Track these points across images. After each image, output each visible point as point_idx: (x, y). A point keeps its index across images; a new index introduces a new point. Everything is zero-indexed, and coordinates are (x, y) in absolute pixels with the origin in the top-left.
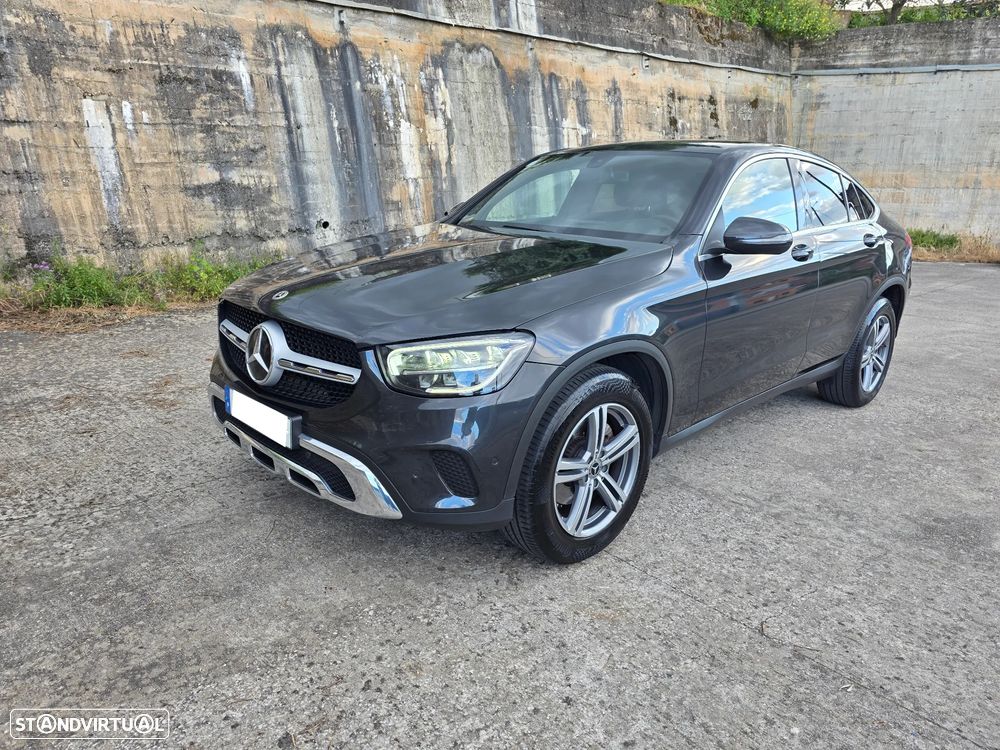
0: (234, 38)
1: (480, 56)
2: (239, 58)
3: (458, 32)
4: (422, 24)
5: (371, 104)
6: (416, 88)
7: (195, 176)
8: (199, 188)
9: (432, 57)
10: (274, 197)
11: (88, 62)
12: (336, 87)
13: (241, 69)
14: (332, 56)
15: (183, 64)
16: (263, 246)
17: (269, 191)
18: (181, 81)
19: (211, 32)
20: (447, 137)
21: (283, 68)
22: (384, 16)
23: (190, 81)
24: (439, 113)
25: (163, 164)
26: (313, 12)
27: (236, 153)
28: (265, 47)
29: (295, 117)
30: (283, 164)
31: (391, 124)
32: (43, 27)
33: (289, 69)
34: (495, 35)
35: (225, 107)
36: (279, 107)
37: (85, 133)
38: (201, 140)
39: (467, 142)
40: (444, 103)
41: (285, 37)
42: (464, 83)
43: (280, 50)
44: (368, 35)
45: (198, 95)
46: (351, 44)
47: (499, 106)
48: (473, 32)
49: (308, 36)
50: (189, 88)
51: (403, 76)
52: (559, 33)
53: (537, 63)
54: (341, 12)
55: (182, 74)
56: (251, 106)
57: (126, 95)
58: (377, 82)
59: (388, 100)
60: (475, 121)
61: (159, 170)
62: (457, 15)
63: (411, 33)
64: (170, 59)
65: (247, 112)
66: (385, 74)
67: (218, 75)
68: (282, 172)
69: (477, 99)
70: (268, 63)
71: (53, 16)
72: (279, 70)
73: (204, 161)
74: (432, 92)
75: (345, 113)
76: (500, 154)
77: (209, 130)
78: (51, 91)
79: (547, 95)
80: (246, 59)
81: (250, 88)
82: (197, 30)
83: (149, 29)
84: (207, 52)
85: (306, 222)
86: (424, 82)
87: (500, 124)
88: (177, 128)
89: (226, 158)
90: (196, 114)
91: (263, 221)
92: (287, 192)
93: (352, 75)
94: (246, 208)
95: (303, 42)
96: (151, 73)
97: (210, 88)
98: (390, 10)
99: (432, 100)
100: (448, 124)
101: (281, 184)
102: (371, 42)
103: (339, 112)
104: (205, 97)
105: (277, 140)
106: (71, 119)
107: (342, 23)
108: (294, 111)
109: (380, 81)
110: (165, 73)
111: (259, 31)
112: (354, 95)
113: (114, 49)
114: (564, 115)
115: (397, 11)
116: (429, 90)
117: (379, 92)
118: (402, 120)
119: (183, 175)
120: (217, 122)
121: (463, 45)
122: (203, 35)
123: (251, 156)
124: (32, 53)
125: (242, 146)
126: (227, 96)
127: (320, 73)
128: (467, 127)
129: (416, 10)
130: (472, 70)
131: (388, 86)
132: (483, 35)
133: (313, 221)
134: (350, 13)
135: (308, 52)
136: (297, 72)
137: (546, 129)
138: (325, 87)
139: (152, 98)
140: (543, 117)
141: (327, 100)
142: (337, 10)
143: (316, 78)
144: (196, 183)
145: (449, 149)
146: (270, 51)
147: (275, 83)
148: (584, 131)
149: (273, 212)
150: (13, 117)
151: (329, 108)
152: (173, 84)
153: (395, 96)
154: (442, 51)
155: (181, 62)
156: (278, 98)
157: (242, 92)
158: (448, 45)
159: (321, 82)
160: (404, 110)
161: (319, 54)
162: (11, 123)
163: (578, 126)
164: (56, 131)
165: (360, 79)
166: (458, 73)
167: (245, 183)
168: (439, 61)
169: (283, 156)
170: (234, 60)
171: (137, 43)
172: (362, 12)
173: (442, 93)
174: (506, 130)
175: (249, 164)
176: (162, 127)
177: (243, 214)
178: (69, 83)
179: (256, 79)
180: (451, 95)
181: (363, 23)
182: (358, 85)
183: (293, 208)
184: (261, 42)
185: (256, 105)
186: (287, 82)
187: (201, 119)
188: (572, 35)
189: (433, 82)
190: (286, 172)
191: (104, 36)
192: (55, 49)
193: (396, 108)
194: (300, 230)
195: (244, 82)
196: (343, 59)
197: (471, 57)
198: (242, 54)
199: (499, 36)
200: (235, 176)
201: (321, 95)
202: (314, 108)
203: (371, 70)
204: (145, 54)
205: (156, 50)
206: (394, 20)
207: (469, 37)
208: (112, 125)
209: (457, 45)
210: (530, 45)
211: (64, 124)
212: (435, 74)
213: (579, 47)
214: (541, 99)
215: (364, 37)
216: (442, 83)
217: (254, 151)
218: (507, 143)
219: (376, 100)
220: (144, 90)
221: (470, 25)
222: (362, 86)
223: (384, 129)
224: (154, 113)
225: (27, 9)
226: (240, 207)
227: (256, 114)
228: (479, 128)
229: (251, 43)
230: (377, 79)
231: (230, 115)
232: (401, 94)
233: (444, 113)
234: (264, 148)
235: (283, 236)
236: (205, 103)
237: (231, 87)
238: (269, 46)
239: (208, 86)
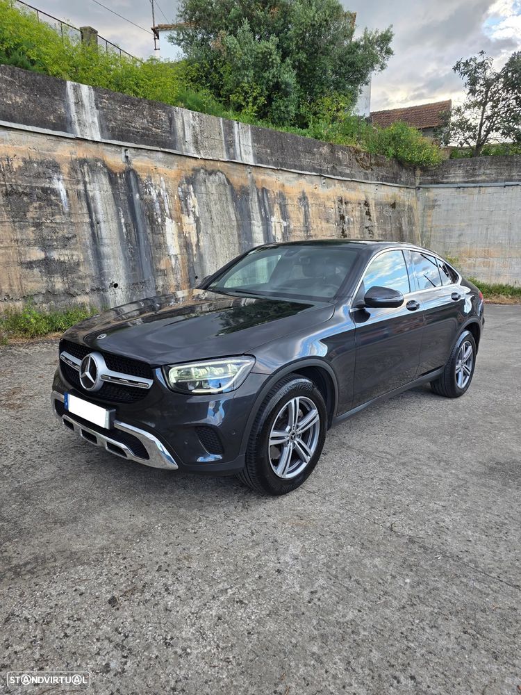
0: (56, 167)
1: (217, 177)
2: (59, 180)
3: (202, 162)
4: (179, 157)
5: (146, 208)
6: (176, 197)
7: (28, 255)
8: (31, 263)
9: (186, 178)
10: (81, 268)
12: (123, 197)
13: (60, 186)
14: (121, 177)
15: (22, 183)
16: (73, 300)
17: (78, 264)
18: (20, 194)
19: (41, 163)
20: (197, 228)
21: (88, 186)
22: (155, 153)
23: (26, 194)
24: (191, 213)
25: (6, 248)
26: (108, 150)
27: (56, 240)
28: (76, 172)
29: (96, 216)
30: (87, 247)
31: (159, 220)
33: (92, 186)
34: (226, 164)
35: (49, 210)
36: (85, 210)
38: (33, 232)
39: (209, 232)
40: (194, 207)
41: (90, 166)
42: (207, 194)
43: (86, 174)
44: (143, 164)
45: (31, 203)
46: (133, 170)
47: (230, 208)
48: (212, 162)
49: (105, 165)
50: (25, 199)
51: (167, 190)
52: (268, 163)
53: (254, 182)
54: (126, 150)
55: (21, 190)
56: (67, 210)
58: (150, 194)
59: (157, 205)
60: (215, 218)
61: (3, 251)
62: (201, 152)
63: (172, 163)
64: (13, 180)
65: (64, 214)
66: (155, 189)
67: (45, 190)
68: (87, 252)
69: (216, 204)
70: (78, 182)
72: (85, 187)
73: (35, 245)
74: (186, 200)
75: (129, 213)
76: (231, 238)
77: (38, 225)
79: (261, 202)
80: (64, 180)
81: (66, 198)
82: (31, 162)
84: (38, 176)
85: (102, 284)
86: (181, 194)
87: (230, 220)
88: (16, 224)
89: (50, 243)
90: (30, 215)
91: (73, 284)
92: (90, 264)
93: (134, 190)
94: (63, 275)
95: (102, 169)
96: (0, 189)
97: (39, 199)
98: (158, 149)
99: (186, 205)
100: (197, 220)
101: (86, 259)
102: (146, 169)
103: (125, 213)
104: (36, 204)
105: (84, 231)
107: (127, 157)
108: (95, 213)
109: (152, 193)
110: (10, 189)
111: (72, 162)
112: (135, 202)
114: (272, 214)
115: (162, 149)
116: (184, 199)
117: (152, 200)
118: (167, 218)
119: (20, 254)
120: (44, 220)
121: (206, 171)
122: (35, 165)
123: (66, 242)
125: (60, 235)
126: (49, 203)
127: (113, 188)
128: (209, 222)
129: (175, 149)
130: (212, 186)
131: (157, 196)
132: (219, 164)
133: (107, 283)
134: (133, 151)
135: (105, 174)
136: (97, 188)
137: (260, 222)
138: (116, 197)
140: (259, 215)
141: (117, 205)
142: (123, 149)
143: (110, 192)
144: (29, 260)
145: (198, 236)
146: (80, 175)
147: (82, 195)
148: (285, 224)
149: (80, 278)
151: (118, 211)
152: (15, 196)
153: (162, 202)
154: (192, 175)
155: (20, 182)
156: (84, 204)
157: (61, 201)
158: (196, 171)
159: (113, 194)
160: (168, 211)
161: (112, 176)
163: (281, 221)
165: (139, 192)
166: (203, 188)
167: (62, 259)
168: (191, 181)
169: (88, 242)
170: (55, 181)
172: (140, 150)
173: (192, 201)
174: (235, 223)
175: (65, 247)
176: (7, 224)
177: (60, 279)
179: (70, 192)
180: (199, 201)
181: (141, 157)
182: (137, 196)
183: (94, 275)
184: (73, 169)
185: (70, 207)
186: (91, 194)
187: (33, 218)
188: (276, 164)
189: (186, 194)
190: (90, 252)
193: (163, 210)
194: (98, 289)
195: (62, 195)
196: (128, 180)
197: (211, 178)
198: (61, 177)
199: (229, 165)
200: (55, 255)
201: (113, 202)
202: (108, 211)
203: (146, 187)
205: (4, 175)
206: (160, 155)
207: (209, 165)
209: (202, 171)
210: (249, 170)
212: (188, 188)
213: (280, 171)
214: (257, 204)
215: (142, 166)
216: (193, 194)
217: (68, 239)
218: (235, 232)
219: (150, 205)
221: (210, 158)
222: (140, 196)
223: (155, 223)
224: (1, 215)
226: (59, 275)
227: (70, 214)
228: (217, 223)
229: (67, 170)
230: (150, 192)
231: (53, 216)
232: (166, 201)
233: (194, 213)
234: (75, 236)
235: (87, 293)
236: (36, 208)
237: (53, 198)
238: (79, 172)
239: (38, 197)
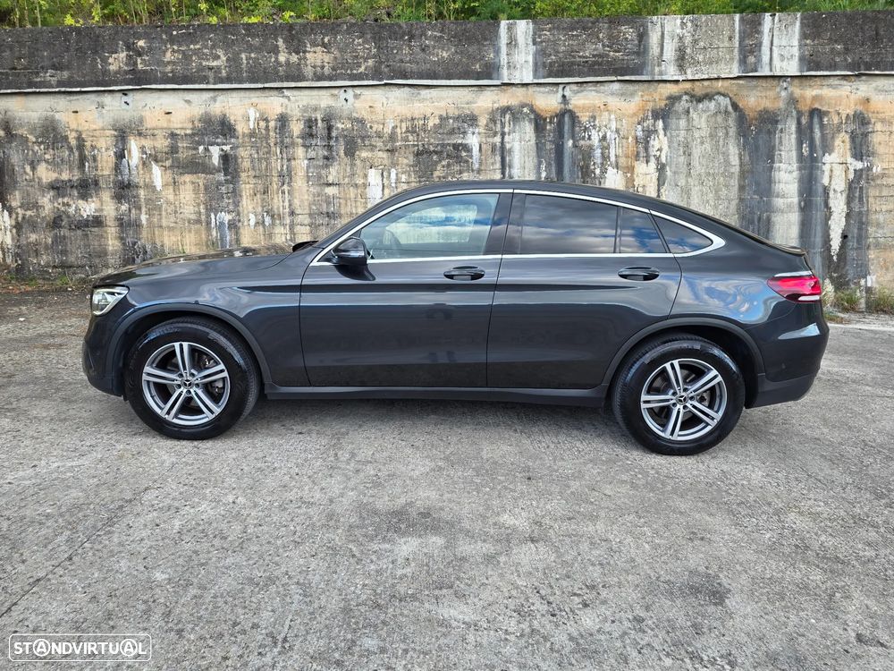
0: (472, 120)
1: (713, 103)
2: (474, 133)
3: (688, 85)
4: (646, 85)
5: (580, 157)
6: (630, 139)
9: (653, 111)
11: (376, 147)
12: (549, 146)
13: (473, 140)
14: (550, 123)
15: (433, 141)
18: (431, 153)
19: (457, 119)
20: (658, 180)
21: (506, 137)
22: (606, 84)
23: (436, 152)
24: (653, 159)
26: (540, 92)
28: (495, 123)
29: (510, 171)
31: (598, 171)
32: (355, 128)
33: (511, 137)
34: (735, 82)
35: (457, 168)
36: (498, 165)
37: (367, 190)
39: (682, 182)
40: (660, 150)
41: (513, 114)
42: (687, 130)
43: (507, 124)
44: (587, 102)
45: (440, 161)
46: (570, 111)
47: (731, 148)
48: (706, 83)
49: (532, 110)
50: (435, 157)
51: (617, 131)
52: (833, 67)
53: (793, 101)
54: (564, 88)
55: (432, 148)
56: (476, 166)
57: (394, 165)
58: (589, 138)
59: (598, 153)
60: (695, 163)
62: (689, 71)
63: (632, 94)
64: (426, 140)
65: (473, 171)
66: (599, 131)
67: (456, 147)
69: (702, 143)
70: (495, 134)
71: (361, 121)
72: (503, 139)
74: (648, 142)
75: (554, 165)
76: (724, 192)
78: (353, 165)
79: (804, 134)
80: (479, 133)
81: (478, 153)
82: (448, 118)
83: (416, 122)
84: (452, 132)
86: (640, 134)
87: (727, 163)
93: (566, 136)
95: (527, 115)
96: (411, 149)
97: (449, 156)
98: (614, 78)
99: (646, 149)
100: (661, 169)
102: (589, 107)
103: (549, 165)
104: (444, 163)
106: (360, 181)
107: (564, 96)
108: (510, 167)
109: (592, 138)
110: (421, 149)
111: (493, 113)
112: (565, 150)
113: (392, 137)
114: (828, 148)
115: (619, 78)
116: (645, 141)
117: (591, 147)
118: (610, 168)
120: (450, 178)
121: (692, 96)
122: (451, 121)
124: (346, 144)
126: (459, 160)
127: (537, 137)
128: (684, 169)
129: (642, 74)
130: (700, 117)
131: (600, 141)
132: (720, 83)
134: (574, 87)
135: (530, 121)
136: (518, 138)
137: (795, 166)
138: (539, 147)
139: (410, 166)
140: (794, 154)
141: (539, 156)
142: (561, 87)
143: (533, 141)
145: (659, 190)
146: (499, 126)
147: (498, 148)
148: (859, 165)
150: (330, 182)
151: (540, 163)
152: (425, 156)
153: (605, 148)
154: (666, 105)
155: (432, 140)
156: (498, 158)
157: (471, 157)
158: (673, 99)
159: (537, 144)
160: (613, 159)
161: (539, 123)
162: (330, 185)
163: (850, 160)
164: (351, 189)
165: (573, 137)
166: (683, 123)
168: (657, 114)
170: (470, 135)
171: (407, 131)
172: (585, 85)
173: (660, 143)
174: (736, 170)
178: (364, 161)
179: (484, 147)
180: (670, 142)
181: (585, 93)
182: (570, 143)
184: (493, 120)
185: (481, 164)
186: (508, 146)
187: (439, 177)
188: (848, 67)
189: (649, 133)
191: (388, 130)
192: (359, 141)
193: (605, 157)
195: (474, 150)
196: (560, 125)
197: (701, 106)
198: (477, 130)
199: (741, 82)
201: (535, 154)
202: (527, 165)
203: (586, 129)
204: (411, 138)
205: (418, 135)
206: (616, 86)
207: (699, 89)
208: (383, 184)
209: (685, 97)
210: (785, 85)
211: (356, 185)
212: (654, 125)
213: (864, 78)
214: (794, 136)
215: (584, 104)
216: (661, 132)
218: (735, 182)
219: (587, 154)
220: (405, 161)
221: (706, 77)
222: (574, 142)
223: (589, 176)
224: (409, 175)
225: (349, 119)
228: (698, 168)
229: (485, 122)
230: (590, 136)
231: (460, 173)
232: (612, 146)
233: (658, 159)
236: (443, 167)
237: (464, 154)
238: (499, 122)
239: (448, 155)
